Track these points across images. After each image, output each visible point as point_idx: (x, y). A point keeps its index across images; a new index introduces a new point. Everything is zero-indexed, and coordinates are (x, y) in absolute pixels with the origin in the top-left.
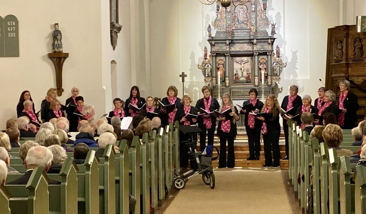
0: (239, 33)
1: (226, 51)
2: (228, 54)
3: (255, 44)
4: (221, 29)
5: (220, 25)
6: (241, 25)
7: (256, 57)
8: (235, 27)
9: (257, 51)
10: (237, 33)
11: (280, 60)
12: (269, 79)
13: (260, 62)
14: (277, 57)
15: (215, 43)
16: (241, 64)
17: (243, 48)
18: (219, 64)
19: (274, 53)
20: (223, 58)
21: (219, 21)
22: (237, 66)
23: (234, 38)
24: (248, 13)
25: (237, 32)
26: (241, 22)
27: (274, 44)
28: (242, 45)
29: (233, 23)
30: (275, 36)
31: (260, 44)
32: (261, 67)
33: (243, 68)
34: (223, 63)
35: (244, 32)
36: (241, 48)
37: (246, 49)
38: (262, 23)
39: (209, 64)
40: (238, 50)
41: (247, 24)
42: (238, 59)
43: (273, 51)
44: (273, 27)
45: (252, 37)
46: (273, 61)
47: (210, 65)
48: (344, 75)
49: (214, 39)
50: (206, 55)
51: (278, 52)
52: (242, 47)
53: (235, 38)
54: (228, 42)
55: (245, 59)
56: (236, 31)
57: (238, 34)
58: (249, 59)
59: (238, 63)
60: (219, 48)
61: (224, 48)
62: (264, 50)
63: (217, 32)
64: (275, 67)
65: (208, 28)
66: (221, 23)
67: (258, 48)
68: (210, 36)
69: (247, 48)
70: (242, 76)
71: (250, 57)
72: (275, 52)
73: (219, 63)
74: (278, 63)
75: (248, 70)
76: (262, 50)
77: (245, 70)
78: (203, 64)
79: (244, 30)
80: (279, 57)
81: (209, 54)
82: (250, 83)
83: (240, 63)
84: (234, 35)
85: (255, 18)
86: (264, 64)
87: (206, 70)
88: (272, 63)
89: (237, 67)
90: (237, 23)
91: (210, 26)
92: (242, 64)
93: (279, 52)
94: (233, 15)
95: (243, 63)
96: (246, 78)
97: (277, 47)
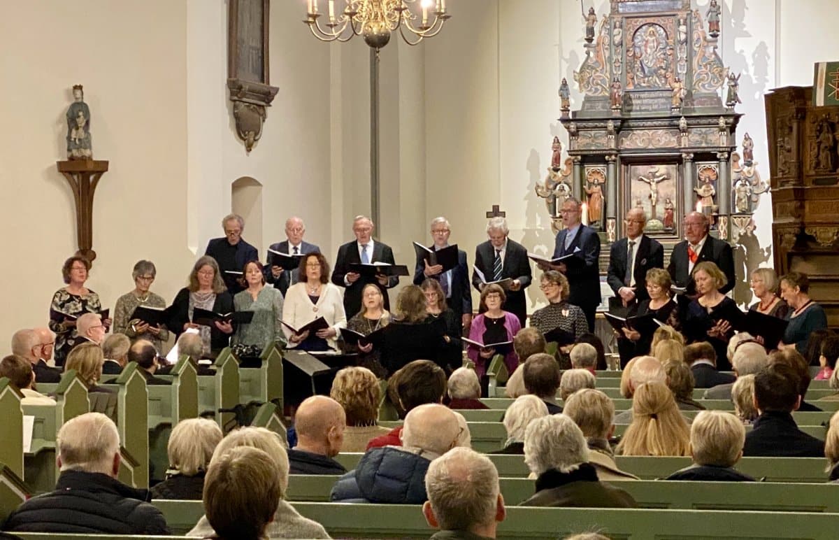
0: (645, 101)
1: (607, 149)
2: (613, 157)
3: (684, 131)
4: (597, 90)
5: (594, 79)
6: (651, 78)
7: (688, 165)
8: (634, 84)
9: (689, 150)
10: (639, 102)
11: (752, 172)
12: (722, 224)
13: (700, 179)
14: (745, 164)
15: (577, 128)
16: (649, 183)
17: (653, 142)
18: (591, 184)
19: (736, 155)
20: (600, 167)
21: (593, 68)
22: (639, 189)
23: (630, 115)
24: (668, 48)
25: (639, 98)
26: (649, 71)
27: (737, 129)
28: (651, 132)
29: (629, 75)
30: (737, 109)
31: (699, 129)
32: (700, 192)
33: (654, 196)
34: (601, 181)
35: (658, 98)
36: (650, 141)
37: (661, 144)
38: (707, 74)
39: (565, 183)
40: (641, 145)
41: (665, 77)
42: (642, 170)
43: (733, 148)
44: (733, 84)
45: (676, 112)
46: (733, 176)
47: (566, 188)
48: (792, 220)
49: (577, 118)
50: (557, 159)
51: (748, 151)
52: (651, 137)
53: (633, 115)
54: (611, 125)
55: (661, 169)
56: (637, 95)
57: (642, 104)
58: (672, 169)
59: (642, 180)
60: (588, 141)
61: (604, 141)
62: (709, 145)
63: (585, 98)
64: (739, 191)
65: (561, 89)
66: (598, 74)
67: (693, 140)
68: (565, 110)
69: (663, 140)
70: (654, 217)
71: (675, 164)
72: (740, 151)
73: (591, 181)
74: (747, 180)
75: (668, 201)
76: (704, 145)
77: (660, 199)
78: (550, 184)
79: (657, 94)
80: (749, 164)
81: (564, 156)
82: (674, 234)
83: (648, 181)
84: (632, 105)
85: (686, 61)
86: (709, 183)
87: (557, 200)
88: (732, 183)
89: (640, 192)
90: (638, 73)
91: (565, 84)
92: (653, 184)
93: (751, 151)
94: (628, 53)
95: (656, 180)
96: (663, 222)
97: (747, 138)
